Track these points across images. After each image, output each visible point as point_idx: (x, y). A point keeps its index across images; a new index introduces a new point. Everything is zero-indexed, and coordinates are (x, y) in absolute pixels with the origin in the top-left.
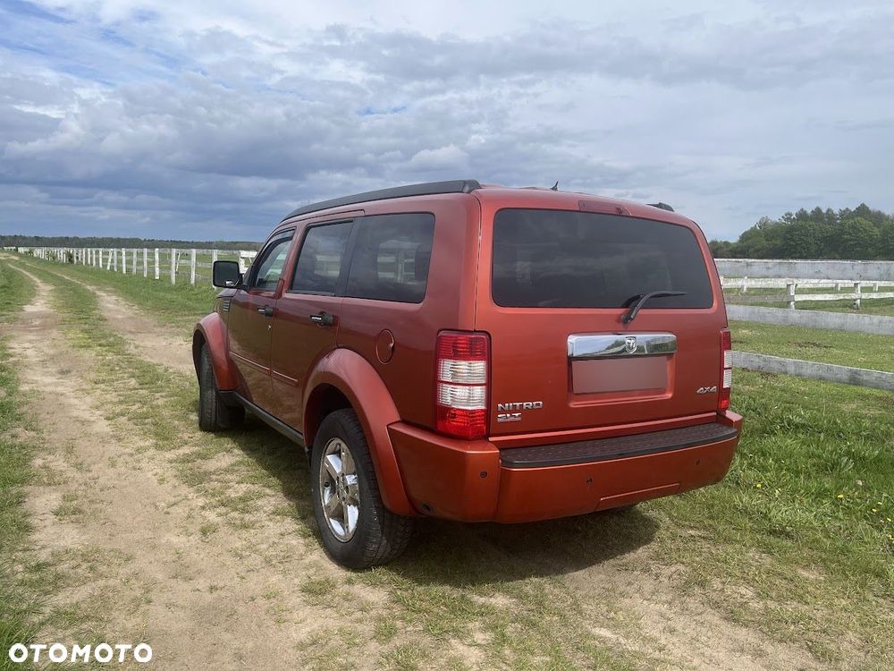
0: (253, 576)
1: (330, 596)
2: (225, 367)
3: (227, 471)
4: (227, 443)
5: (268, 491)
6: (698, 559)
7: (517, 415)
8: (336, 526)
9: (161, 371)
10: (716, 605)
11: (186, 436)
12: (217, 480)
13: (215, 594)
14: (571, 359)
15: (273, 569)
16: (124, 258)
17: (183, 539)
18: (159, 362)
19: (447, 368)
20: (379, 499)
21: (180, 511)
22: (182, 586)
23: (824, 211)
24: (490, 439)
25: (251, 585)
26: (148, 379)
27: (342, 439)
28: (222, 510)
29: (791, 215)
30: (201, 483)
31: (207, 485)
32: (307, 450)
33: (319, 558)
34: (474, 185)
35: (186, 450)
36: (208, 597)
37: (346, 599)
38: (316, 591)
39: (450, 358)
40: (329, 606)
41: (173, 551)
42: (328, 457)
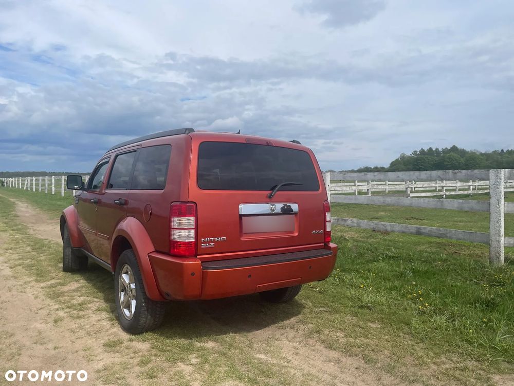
0: (79, 341)
1: (118, 348)
2: (76, 235)
3: (74, 291)
4: (77, 277)
5: (96, 300)
6: (320, 321)
7: (212, 244)
8: (126, 312)
9: (46, 242)
10: (323, 341)
11: (54, 275)
12: (68, 296)
13: (57, 351)
14: (241, 216)
15: (90, 337)
16: (34, 182)
17: (44, 325)
18: (46, 238)
19: (175, 221)
20: (145, 293)
21: (44, 312)
22: (39, 347)
23: (434, 150)
24: (198, 257)
25: (77, 345)
26: (37, 246)
27: (129, 265)
28: (68, 310)
29: (416, 152)
30: (58, 298)
31: (61, 298)
32: (113, 273)
33: (117, 330)
34: (191, 130)
35: (53, 282)
36: (53, 352)
37: (127, 348)
38: (111, 346)
39: (177, 216)
40: (117, 352)
41: (37, 331)
42: (123, 275)
